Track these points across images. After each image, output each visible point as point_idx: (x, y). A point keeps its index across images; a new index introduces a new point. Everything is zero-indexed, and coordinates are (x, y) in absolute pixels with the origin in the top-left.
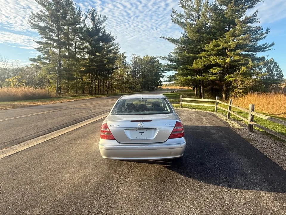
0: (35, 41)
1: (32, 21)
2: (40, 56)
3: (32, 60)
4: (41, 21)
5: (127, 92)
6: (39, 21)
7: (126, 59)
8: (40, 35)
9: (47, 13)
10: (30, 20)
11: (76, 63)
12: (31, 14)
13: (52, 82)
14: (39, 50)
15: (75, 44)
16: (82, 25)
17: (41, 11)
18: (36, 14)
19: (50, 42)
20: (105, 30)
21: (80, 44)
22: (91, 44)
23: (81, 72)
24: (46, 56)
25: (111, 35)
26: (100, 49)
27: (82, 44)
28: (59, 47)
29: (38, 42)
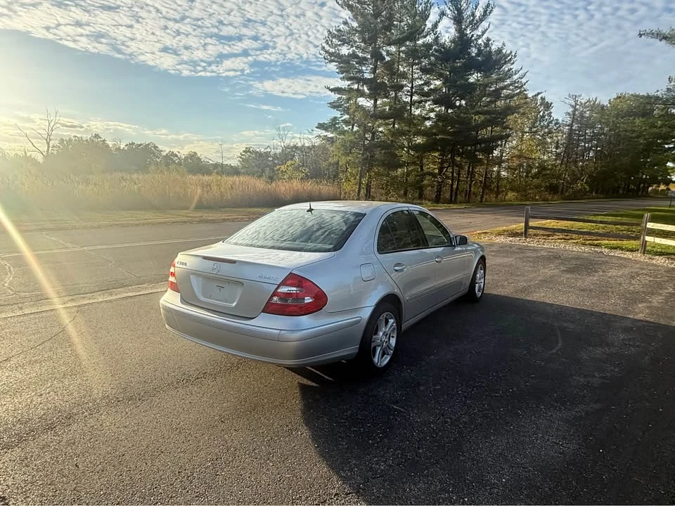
0: (328, 88)
1: (327, 48)
2: (336, 118)
3: (321, 126)
4: (343, 45)
5: (537, 200)
6: (340, 45)
7: (551, 111)
8: (338, 73)
9: (355, 24)
10: (324, 45)
11: (407, 128)
12: (327, 34)
13: (350, 173)
14: (334, 106)
15: (410, 85)
16: (429, 39)
17: (345, 23)
18: (334, 32)
19: (356, 86)
20: (488, 40)
21: (423, 82)
22: (446, 81)
23: (416, 148)
24: (346, 117)
25: (504, 51)
26: (468, 91)
27: (427, 83)
28: (374, 96)
29: (332, 90)
